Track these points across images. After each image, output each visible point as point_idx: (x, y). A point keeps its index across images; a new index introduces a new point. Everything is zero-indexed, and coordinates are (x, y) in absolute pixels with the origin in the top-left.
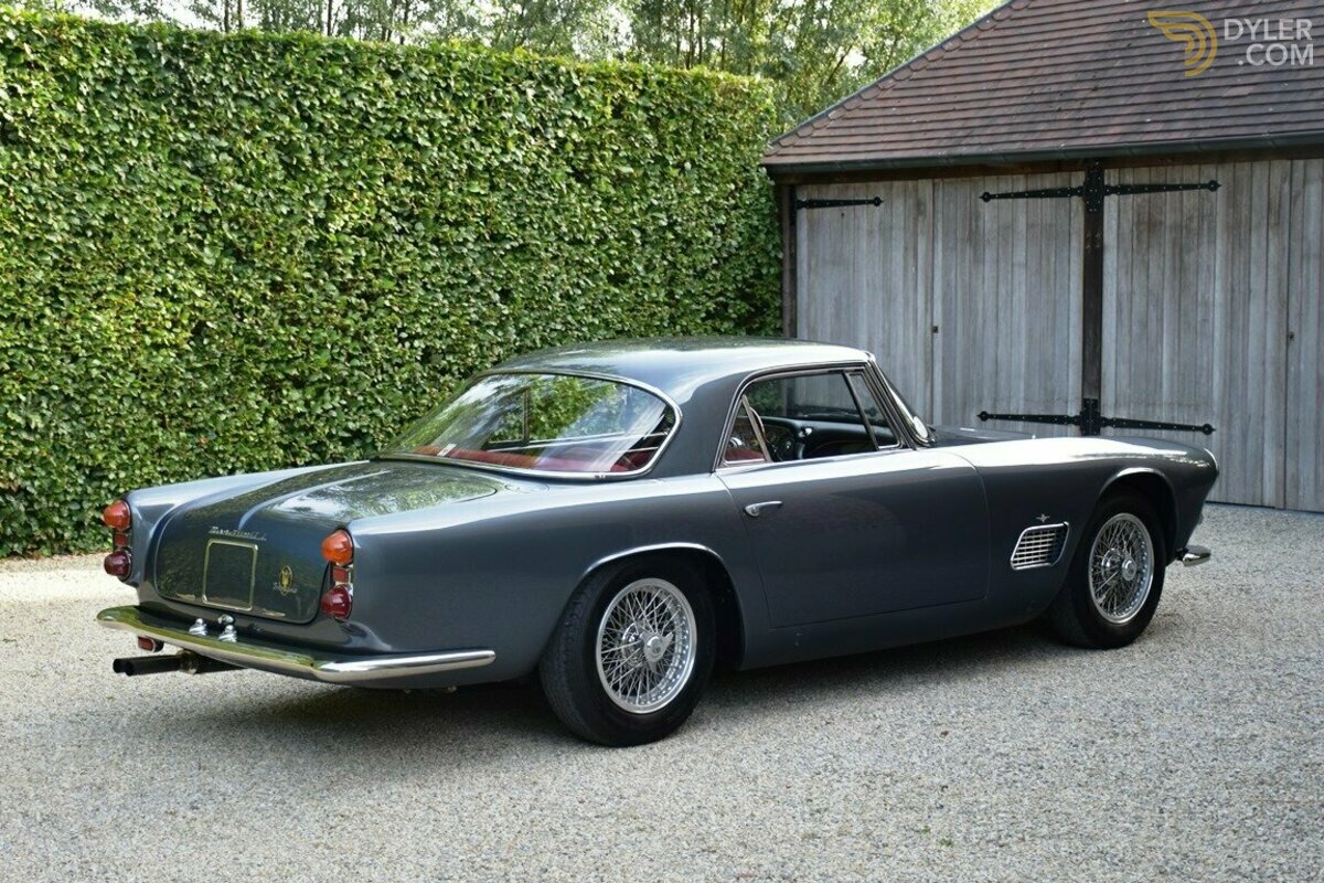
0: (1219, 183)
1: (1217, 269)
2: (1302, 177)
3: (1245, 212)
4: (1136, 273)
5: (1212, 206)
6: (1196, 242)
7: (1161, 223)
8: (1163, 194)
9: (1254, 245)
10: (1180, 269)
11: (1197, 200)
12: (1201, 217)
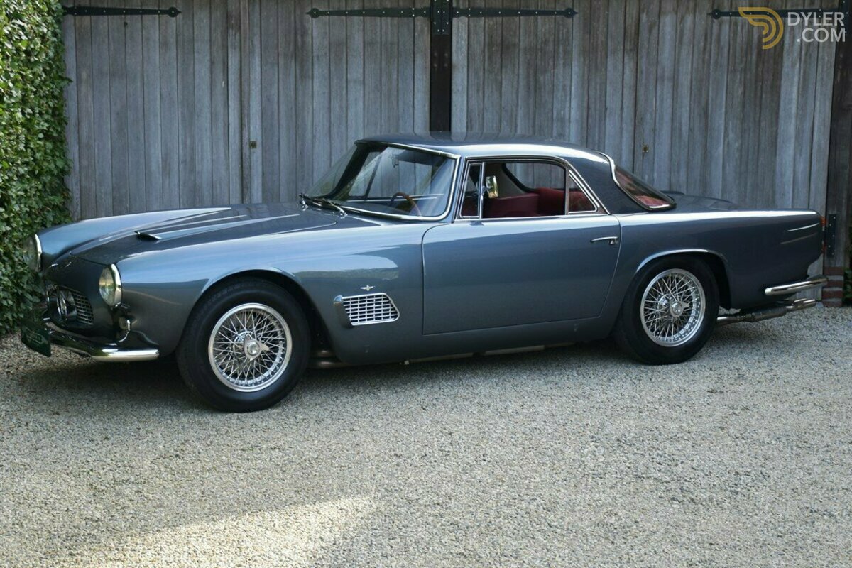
0: (576, 10)
1: (573, 88)
2: (658, 9)
3: (601, 38)
4: (487, 92)
5: (567, 32)
6: (551, 63)
7: (514, 45)
8: (517, 19)
9: (610, 67)
10: (535, 88)
11: (552, 26)
12: (557, 42)
